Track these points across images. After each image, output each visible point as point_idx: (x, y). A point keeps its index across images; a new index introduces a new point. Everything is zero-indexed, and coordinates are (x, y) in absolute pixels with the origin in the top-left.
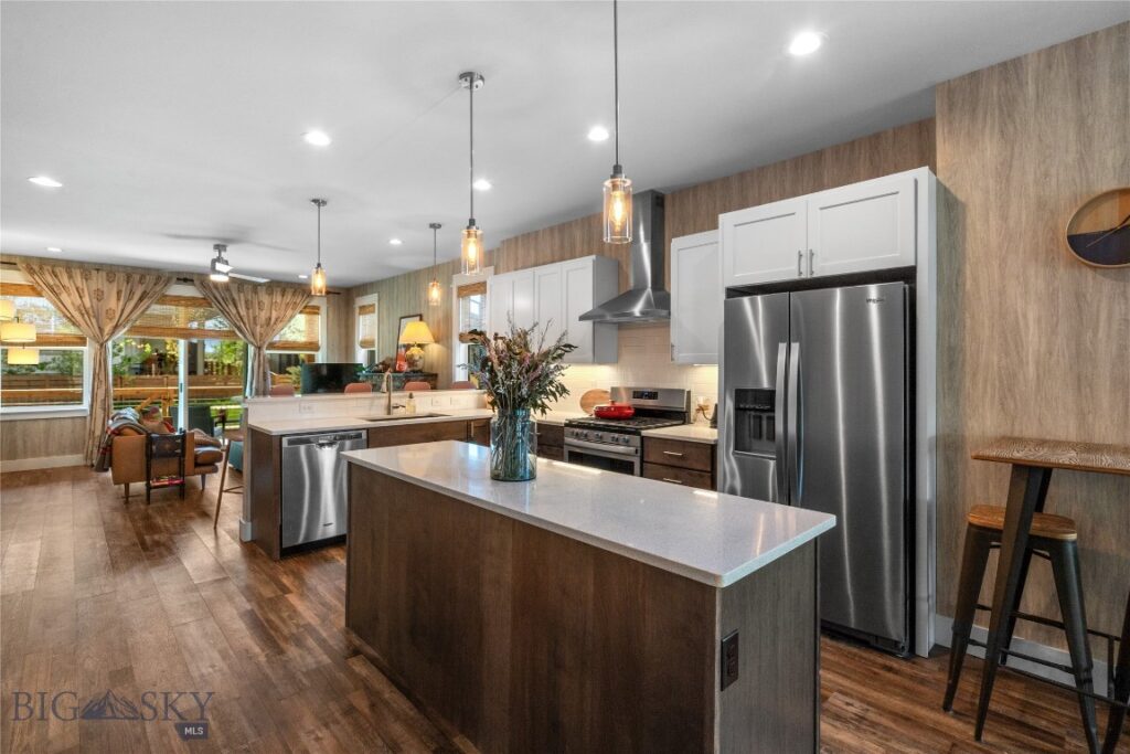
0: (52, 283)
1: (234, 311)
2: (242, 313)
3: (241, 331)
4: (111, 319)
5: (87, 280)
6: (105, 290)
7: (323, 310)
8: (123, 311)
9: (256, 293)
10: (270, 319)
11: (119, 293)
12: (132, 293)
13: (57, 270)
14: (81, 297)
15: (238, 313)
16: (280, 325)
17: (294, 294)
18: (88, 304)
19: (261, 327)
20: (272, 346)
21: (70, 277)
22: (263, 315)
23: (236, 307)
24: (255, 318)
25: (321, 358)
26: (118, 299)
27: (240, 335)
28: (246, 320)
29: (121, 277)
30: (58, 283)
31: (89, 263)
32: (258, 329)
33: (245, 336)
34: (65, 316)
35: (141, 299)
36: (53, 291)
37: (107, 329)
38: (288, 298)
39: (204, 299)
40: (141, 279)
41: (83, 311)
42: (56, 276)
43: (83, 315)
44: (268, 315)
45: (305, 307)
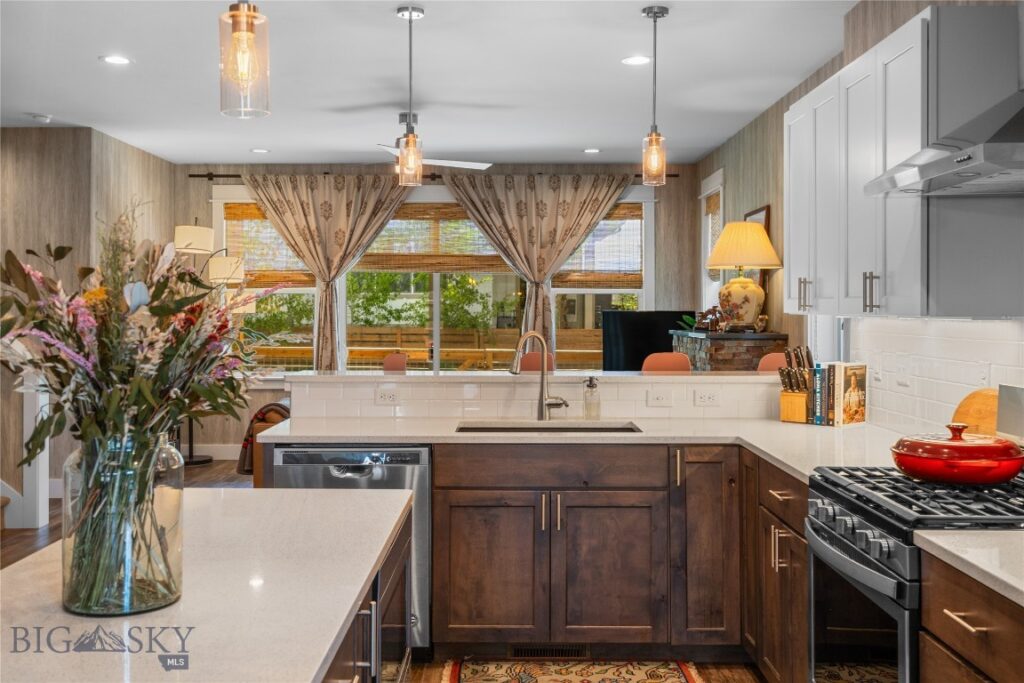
0: (275, 199)
1: (498, 222)
2: (510, 227)
3: (508, 256)
4: (341, 245)
5: (312, 190)
6: (333, 203)
7: (648, 210)
8: (352, 231)
9: (533, 188)
10: (555, 230)
11: (348, 205)
12: (364, 204)
13: (281, 179)
14: (305, 215)
15: (505, 224)
16: (571, 242)
17: (594, 186)
18: (313, 226)
19: (542, 247)
20: (560, 279)
21: (295, 188)
22: (545, 226)
23: (501, 214)
24: (530, 232)
25: (645, 301)
26: (348, 216)
27: (508, 262)
28: (517, 237)
29: (351, 180)
30: (282, 198)
31: (316, 165)
32: (535, 251)
33: (515, 265)
34: (290, 244)
35: (374, 213)
36: (276, 209)
37: (336, 261)
38: (585, 192)
39: (458, 205)
40: (375, 182)
41: (309, 235)
42: (280, 189)
43: (306, 240)
44: (554, 226)
45: (616, 206)
